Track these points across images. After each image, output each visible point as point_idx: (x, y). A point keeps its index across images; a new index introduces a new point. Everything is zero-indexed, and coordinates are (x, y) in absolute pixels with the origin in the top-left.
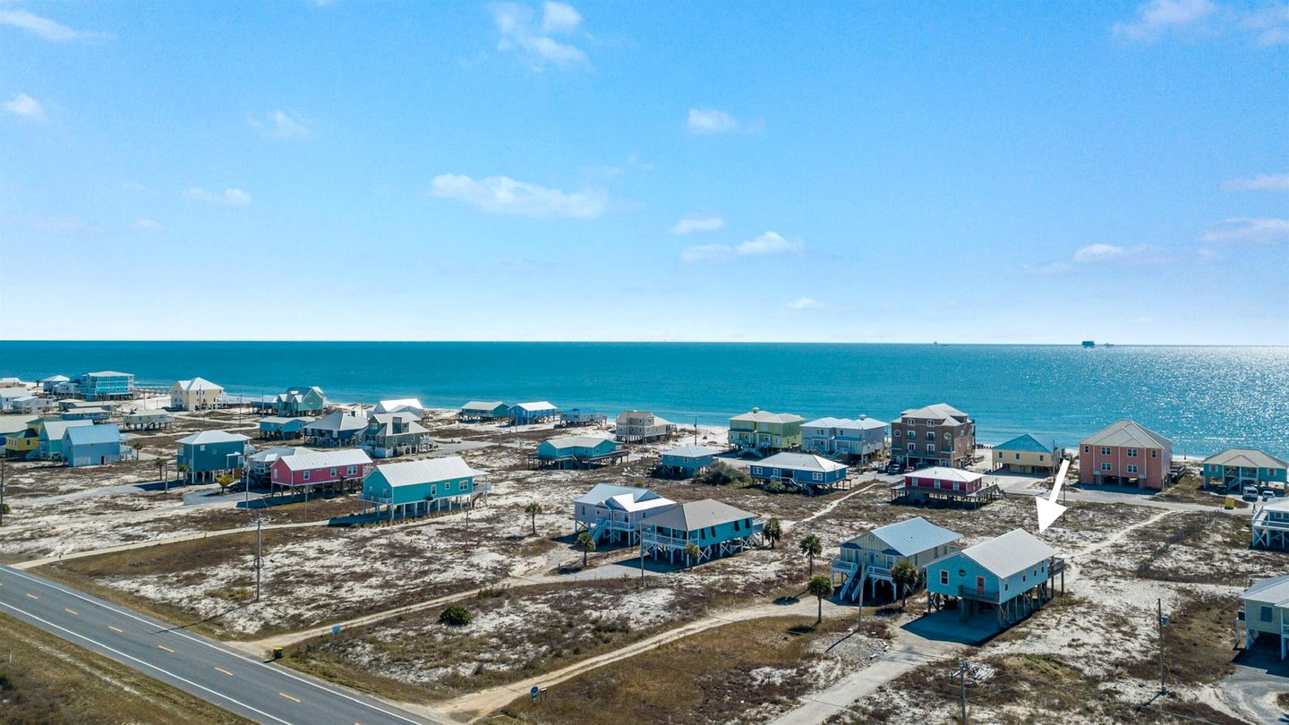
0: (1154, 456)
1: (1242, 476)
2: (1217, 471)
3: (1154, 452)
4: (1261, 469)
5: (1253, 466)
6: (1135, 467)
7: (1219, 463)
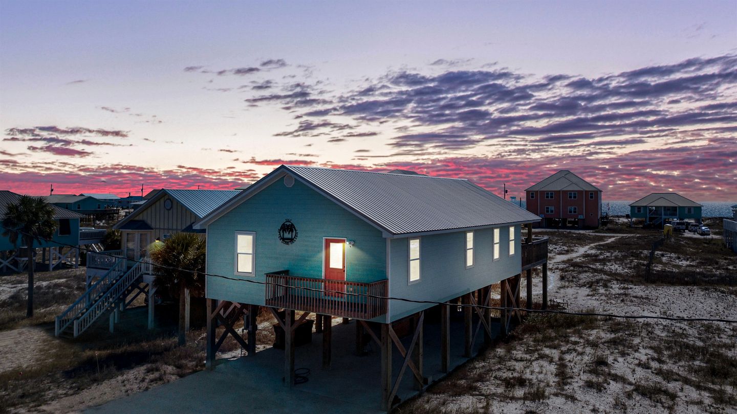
0: (592, 197)
1: (665, 215)
2: (642, 211)
3: (591, 194)
4: (680, 207)
5: (673, 205)
6: (575, 209)
7: (644, 205)
